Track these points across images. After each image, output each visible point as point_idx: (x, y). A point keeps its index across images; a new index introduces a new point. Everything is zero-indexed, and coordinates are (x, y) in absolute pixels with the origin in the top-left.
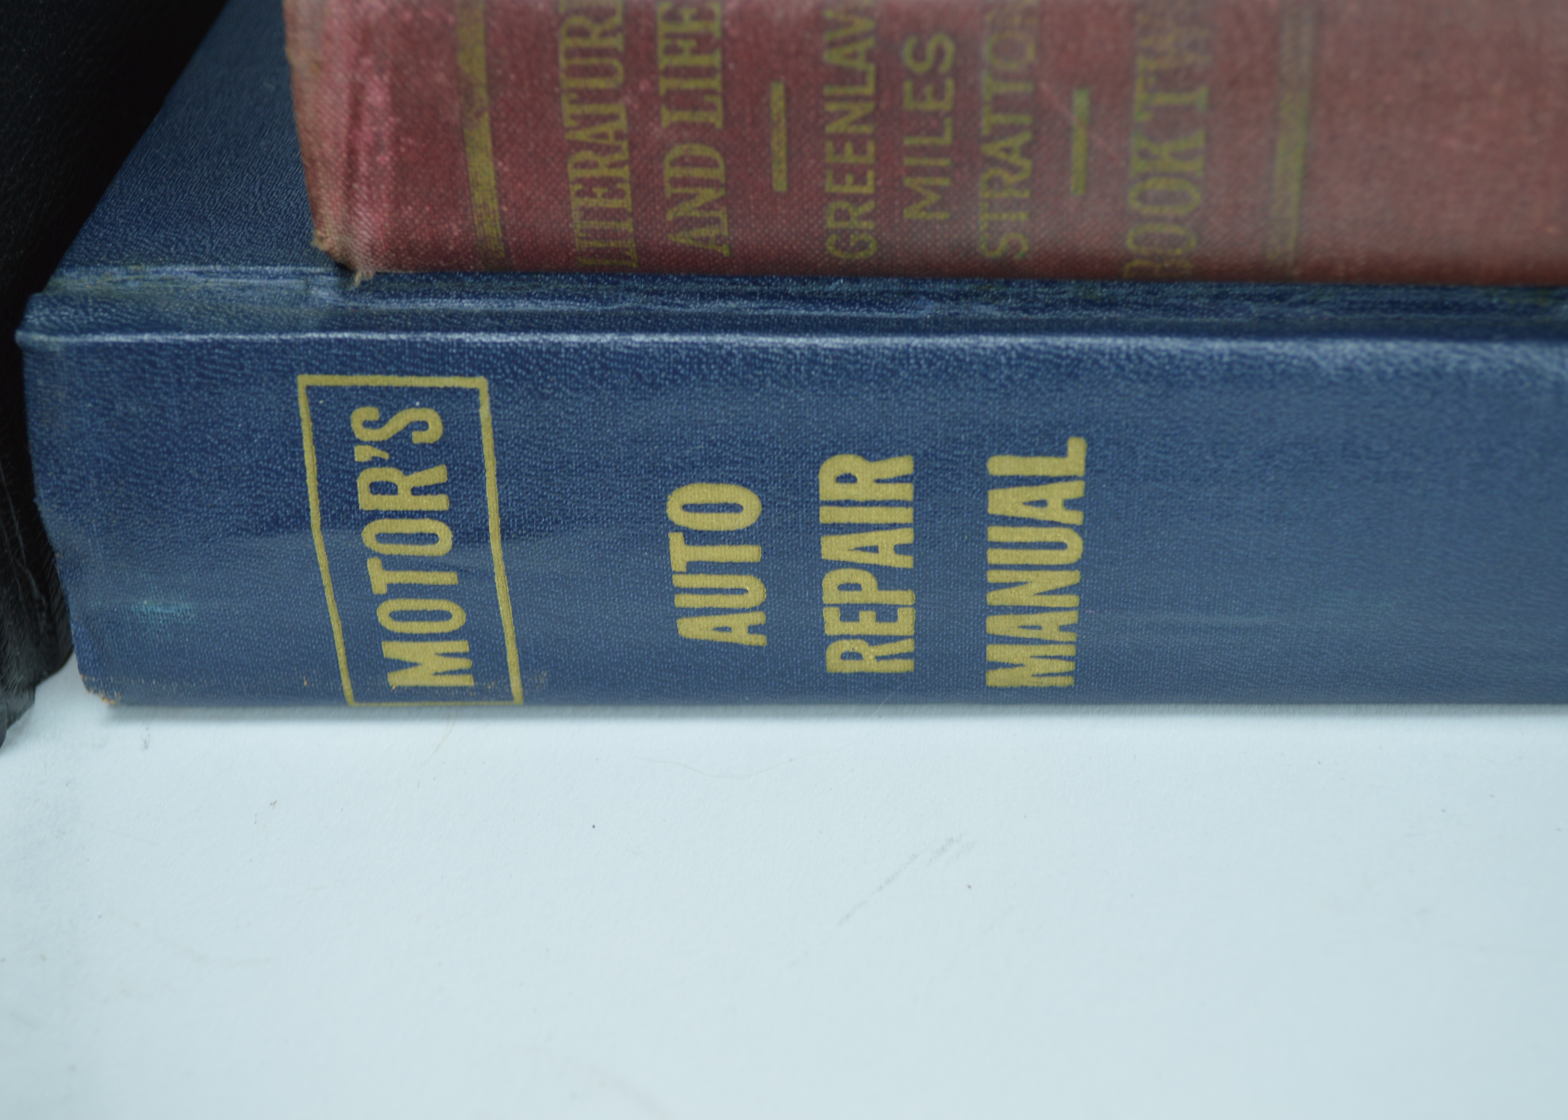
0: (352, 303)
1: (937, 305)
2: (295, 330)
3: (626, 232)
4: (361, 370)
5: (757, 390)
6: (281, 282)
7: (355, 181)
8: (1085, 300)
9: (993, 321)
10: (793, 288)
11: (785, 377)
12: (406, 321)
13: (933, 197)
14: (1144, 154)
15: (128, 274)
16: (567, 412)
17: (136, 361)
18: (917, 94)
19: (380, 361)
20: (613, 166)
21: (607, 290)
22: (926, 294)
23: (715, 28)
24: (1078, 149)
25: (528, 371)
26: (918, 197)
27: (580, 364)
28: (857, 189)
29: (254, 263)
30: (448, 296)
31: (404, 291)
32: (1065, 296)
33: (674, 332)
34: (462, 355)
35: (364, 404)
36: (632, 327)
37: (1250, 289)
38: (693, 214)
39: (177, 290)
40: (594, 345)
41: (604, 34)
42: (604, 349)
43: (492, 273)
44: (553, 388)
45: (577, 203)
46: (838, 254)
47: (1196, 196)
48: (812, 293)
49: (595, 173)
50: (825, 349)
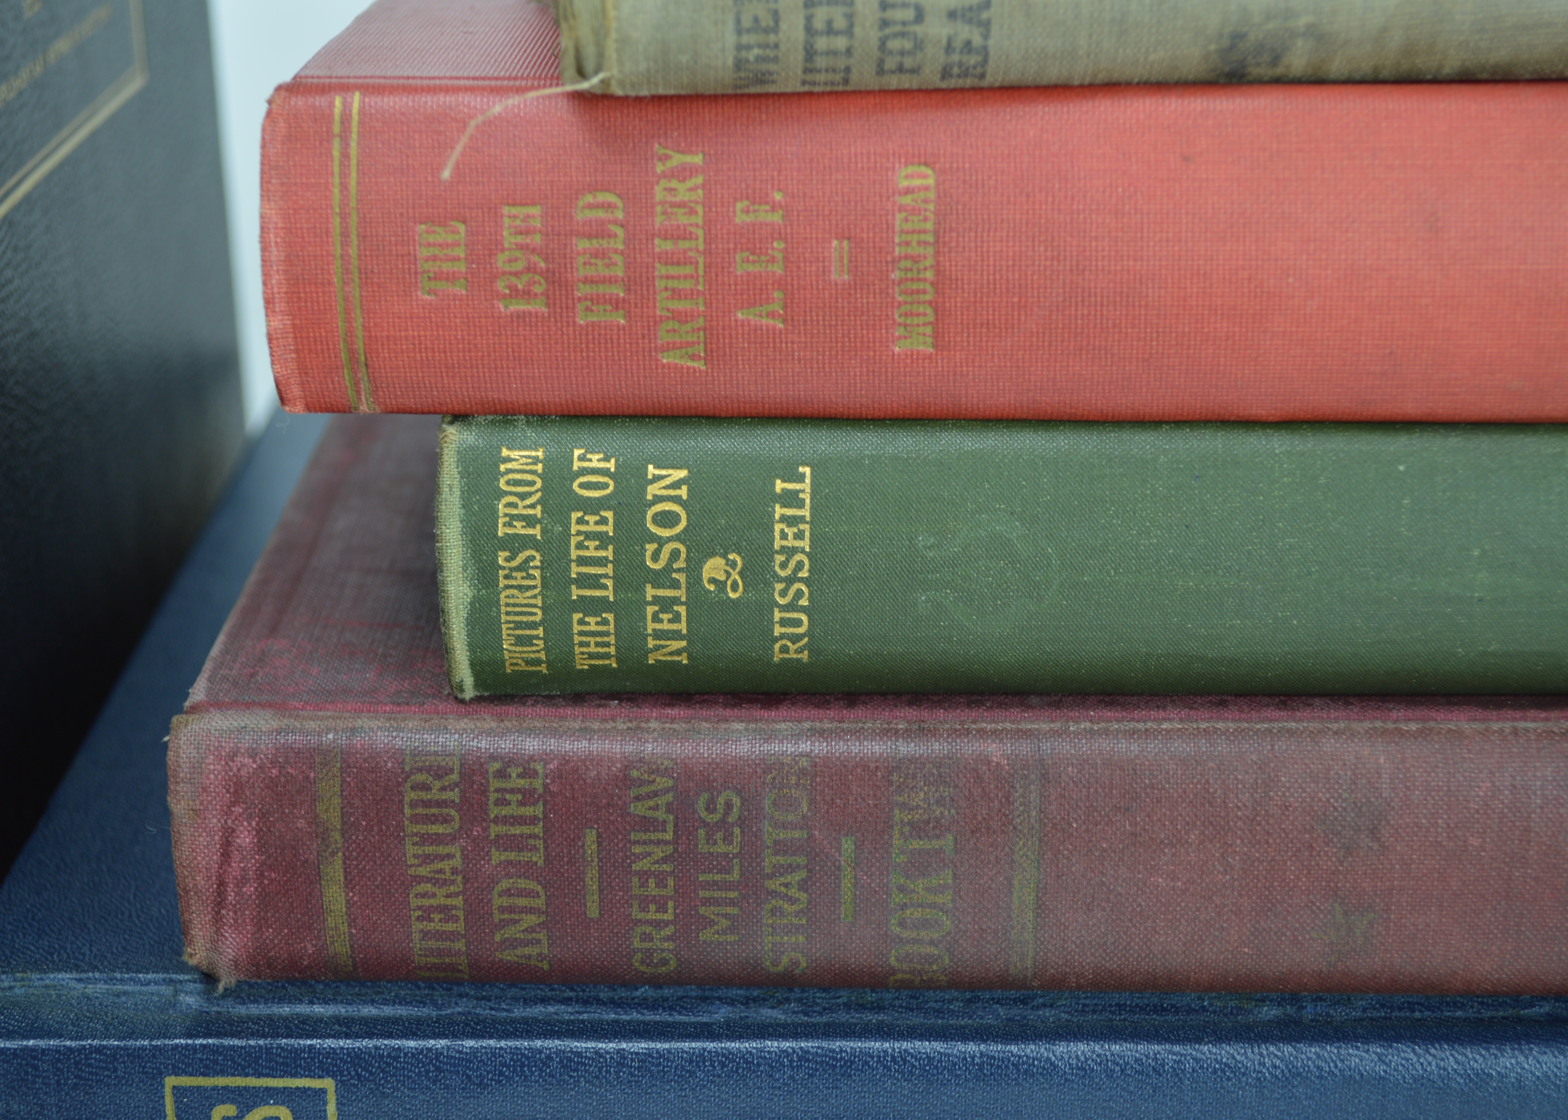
0: (215, 1009)
1: (730, 1008)
2: (165, 1037)
3: (459, 950)
4: (223, 1073)
5: (572, 1089)
6: (153, 988)
7: (223, 908)
8: (857, 1004)
9: (778, 1025)
10: (604, 994)
11: (597, 1077)
12: (263, 1027)
13: (725, 923)
14: (902, 889)
15: (15, 980)
16: (405, 1109)
17: (21, 1065)
18: (709, 838)
19: (239, 1064)
20: (448, 896)
21: (441, 996)
22: (719, 999)
23: (538, 784)
24: (846, 884)
25: (371, 1073)
26: (712, 923)
27: (417, 1067)
28: (659, 916)
29: (129, 970)
30: (301, 1002)
31: (262, 997)
32: (840, 1001)
33: (500, 1038)
34: (312, 1059)
35: (223, 1102)
36: (463, 1034)
37: (998, 993)
38: (518, 936)
39: (59, 996)
40: (430, 1050)
41: (443, 789)
42: (438, 1054)
43: (341, 982)
44: (393, 1087)
45: (417, 926)
46: (643, 968)
47: (948, 923)
48: (621, 998)
49: (433, 902)
50: (632, 1053)
